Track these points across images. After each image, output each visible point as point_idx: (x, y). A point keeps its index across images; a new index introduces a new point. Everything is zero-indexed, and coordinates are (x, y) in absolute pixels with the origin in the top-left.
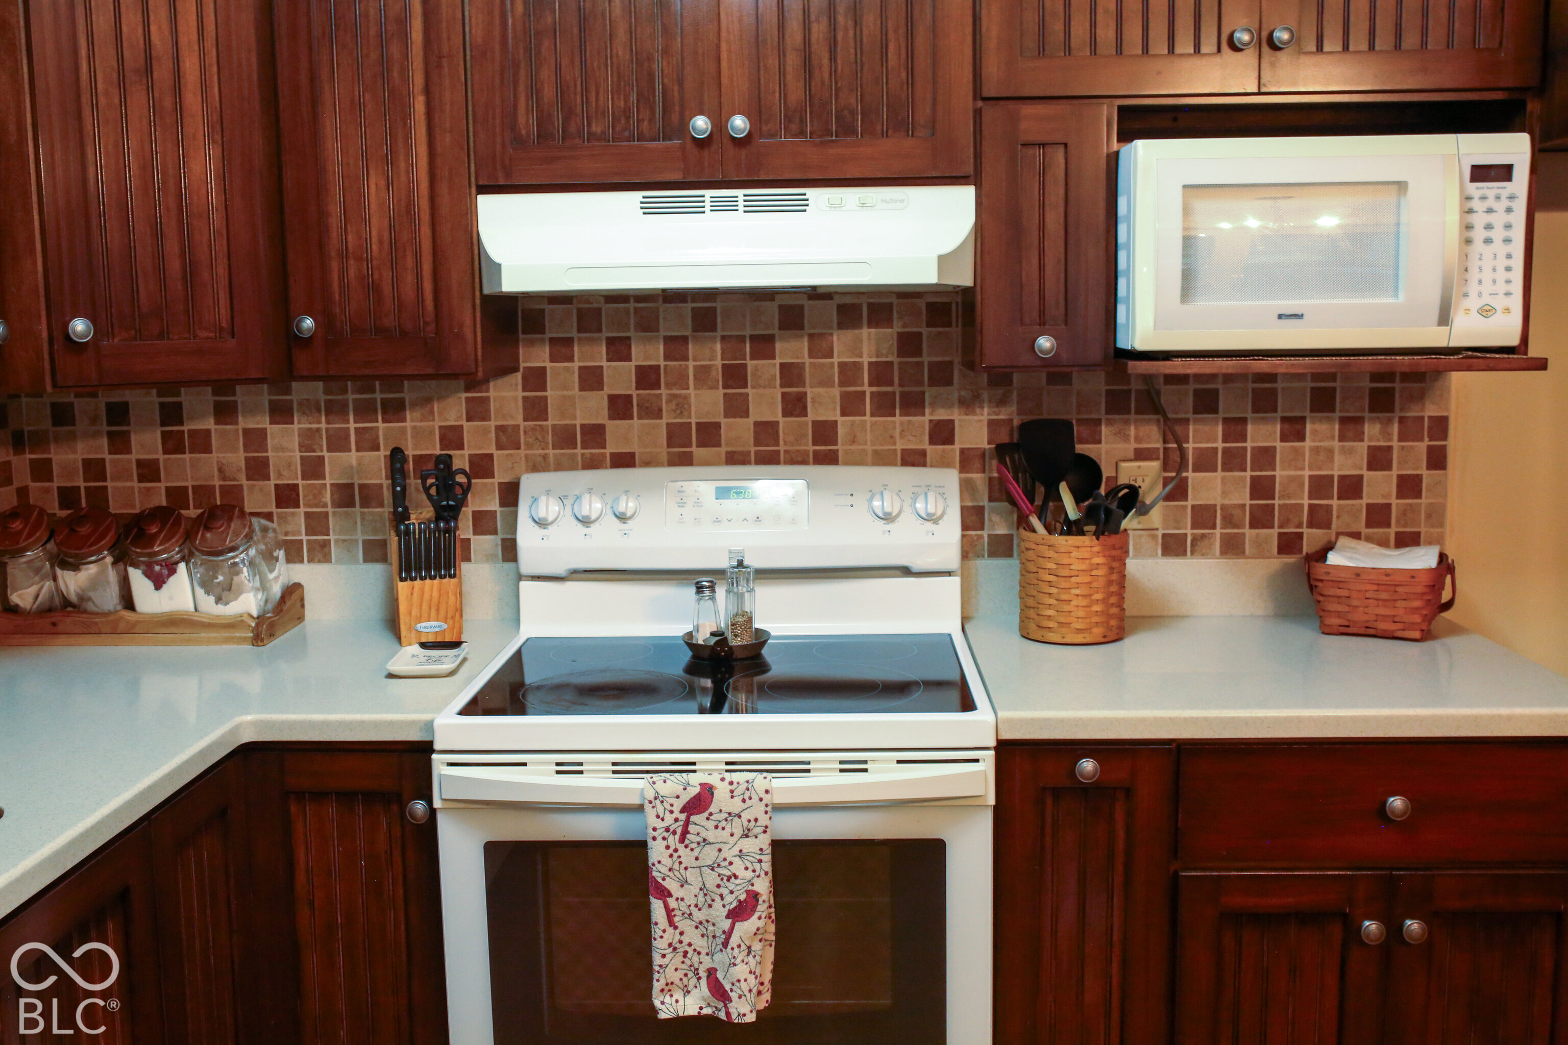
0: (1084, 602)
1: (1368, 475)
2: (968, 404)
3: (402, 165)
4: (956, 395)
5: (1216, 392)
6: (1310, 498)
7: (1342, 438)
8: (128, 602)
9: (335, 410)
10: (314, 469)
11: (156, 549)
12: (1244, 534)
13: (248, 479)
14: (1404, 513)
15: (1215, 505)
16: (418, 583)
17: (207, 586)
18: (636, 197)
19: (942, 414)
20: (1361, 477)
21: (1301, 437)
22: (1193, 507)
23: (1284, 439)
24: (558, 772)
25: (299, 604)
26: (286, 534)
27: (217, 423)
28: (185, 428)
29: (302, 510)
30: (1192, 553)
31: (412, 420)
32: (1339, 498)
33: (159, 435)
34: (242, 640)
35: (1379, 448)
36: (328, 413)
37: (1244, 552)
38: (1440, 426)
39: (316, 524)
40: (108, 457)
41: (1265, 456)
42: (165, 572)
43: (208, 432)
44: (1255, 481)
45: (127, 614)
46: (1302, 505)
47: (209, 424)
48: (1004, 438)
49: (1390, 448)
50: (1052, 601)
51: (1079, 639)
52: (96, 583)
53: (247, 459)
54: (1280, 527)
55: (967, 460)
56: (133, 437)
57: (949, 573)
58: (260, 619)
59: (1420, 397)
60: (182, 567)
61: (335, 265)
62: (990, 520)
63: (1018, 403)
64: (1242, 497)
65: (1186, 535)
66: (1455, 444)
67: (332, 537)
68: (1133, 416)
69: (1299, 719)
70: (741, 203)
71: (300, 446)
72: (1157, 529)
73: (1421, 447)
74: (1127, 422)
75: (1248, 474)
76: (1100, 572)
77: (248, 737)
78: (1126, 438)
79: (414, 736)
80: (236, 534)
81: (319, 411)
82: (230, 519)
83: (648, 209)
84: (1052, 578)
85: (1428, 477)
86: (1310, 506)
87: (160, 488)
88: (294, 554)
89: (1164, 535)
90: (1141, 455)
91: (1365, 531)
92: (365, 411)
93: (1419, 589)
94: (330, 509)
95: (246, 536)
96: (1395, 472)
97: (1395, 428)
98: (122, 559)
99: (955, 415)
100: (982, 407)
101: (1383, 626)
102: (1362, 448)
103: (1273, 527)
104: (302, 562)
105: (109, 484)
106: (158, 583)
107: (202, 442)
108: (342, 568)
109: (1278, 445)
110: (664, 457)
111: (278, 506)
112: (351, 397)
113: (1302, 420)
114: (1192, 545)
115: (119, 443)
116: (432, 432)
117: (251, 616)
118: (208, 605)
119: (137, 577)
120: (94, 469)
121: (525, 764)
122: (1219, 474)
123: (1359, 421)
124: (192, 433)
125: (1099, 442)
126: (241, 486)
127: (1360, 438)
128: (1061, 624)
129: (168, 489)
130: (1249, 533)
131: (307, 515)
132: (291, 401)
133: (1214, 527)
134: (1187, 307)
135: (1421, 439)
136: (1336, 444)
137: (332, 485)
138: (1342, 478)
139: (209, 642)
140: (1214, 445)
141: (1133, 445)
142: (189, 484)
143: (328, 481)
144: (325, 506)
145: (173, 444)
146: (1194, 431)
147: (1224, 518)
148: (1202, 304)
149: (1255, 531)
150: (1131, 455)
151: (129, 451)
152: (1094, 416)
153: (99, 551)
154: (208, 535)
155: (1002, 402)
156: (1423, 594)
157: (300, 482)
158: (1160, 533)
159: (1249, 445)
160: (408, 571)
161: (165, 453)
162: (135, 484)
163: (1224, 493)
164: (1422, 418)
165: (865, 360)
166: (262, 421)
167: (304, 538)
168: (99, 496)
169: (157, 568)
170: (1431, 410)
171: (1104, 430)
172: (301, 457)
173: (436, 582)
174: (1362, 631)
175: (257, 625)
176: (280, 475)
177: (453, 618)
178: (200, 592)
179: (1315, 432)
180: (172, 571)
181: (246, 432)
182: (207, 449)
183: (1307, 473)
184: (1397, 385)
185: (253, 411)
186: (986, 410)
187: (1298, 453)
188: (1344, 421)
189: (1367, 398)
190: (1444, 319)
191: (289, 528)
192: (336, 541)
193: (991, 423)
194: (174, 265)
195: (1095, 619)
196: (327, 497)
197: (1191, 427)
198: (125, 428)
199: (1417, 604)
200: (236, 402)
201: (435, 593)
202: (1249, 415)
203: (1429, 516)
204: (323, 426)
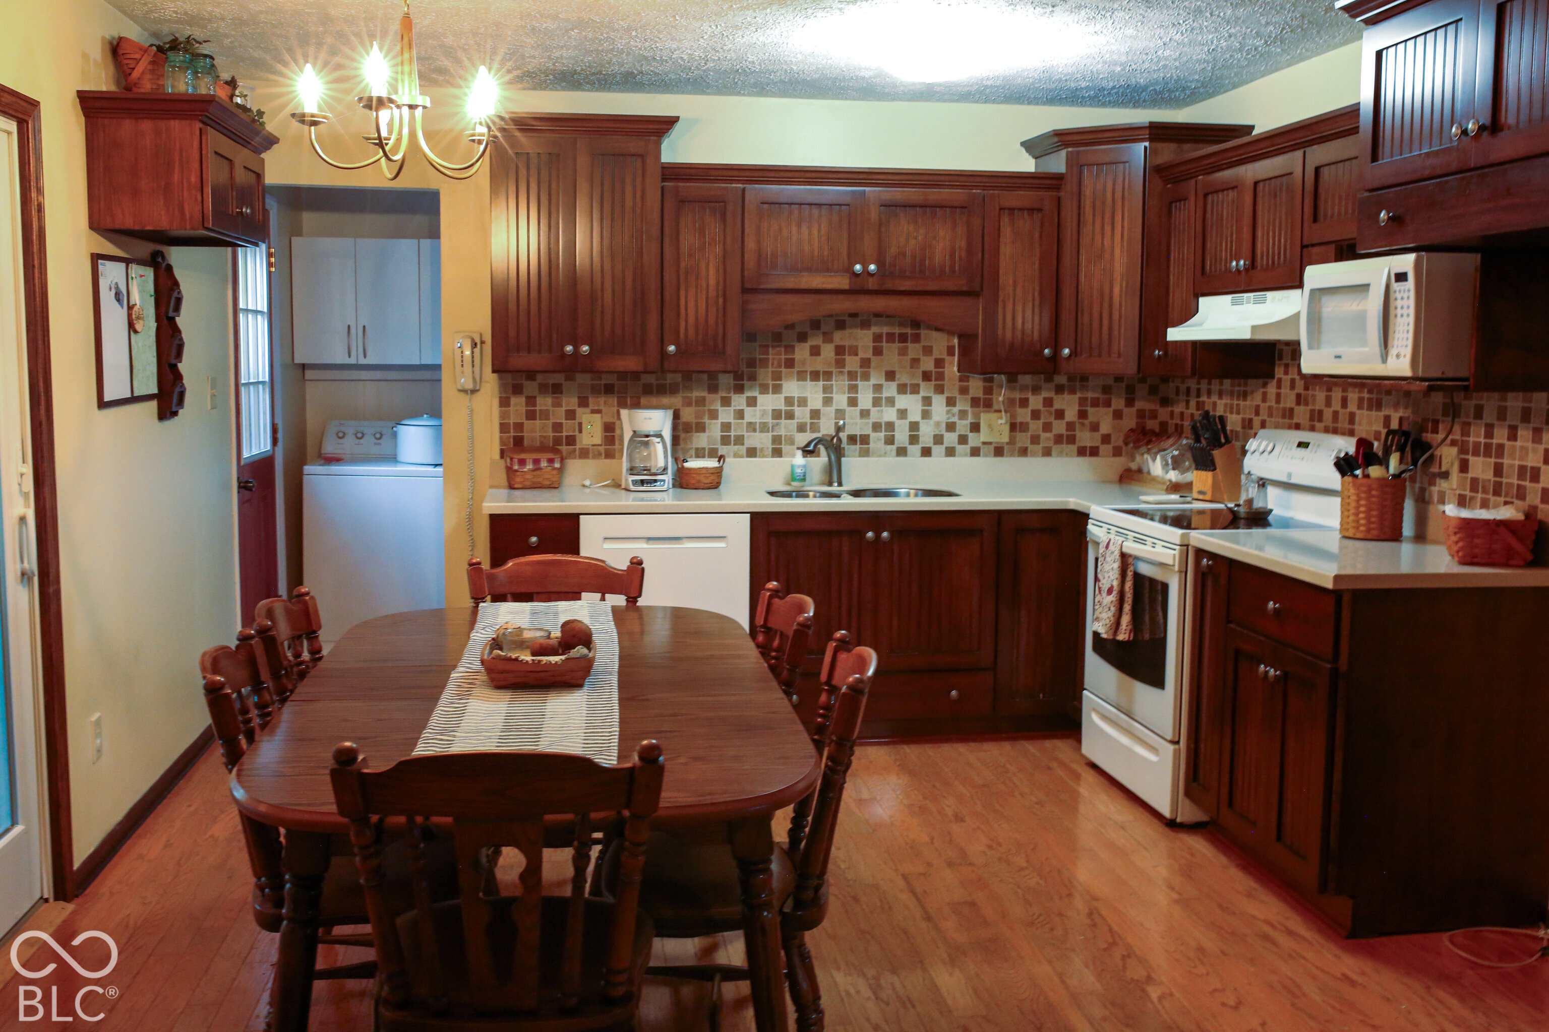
1: (1543, 468)
2: (1396, 406)
7: (1533, 441)
15: (1479, 478)
16: (1200, 472)
18: (1228, 298)
19: (1387, 413)
21: (1516, 439)
23: (1508, 439)
32: (1530, 481)
34: (1164, 490)
41: (1501, 450)
44: (1495, 465)
46: (1514, 484)
64: (1490, 474)
65: (1467, 496)
68: (1451, 419)
70: (1252, 300)
72: (1455, 490)
74: (1449, 423)
75: (1493, 460)
83: (1234, 303)
86: (1518, 485)
90: (1452, 443)
102: (1541, 449)
109: (1506, 443)
110: (1308, 427)
113: (1517, 428)
114: (1469, 503)
117: (1171, 481)
118: (1162, 473)
122: (1482, 459)
123: (1541, 430)
125: (1437, 433)
127: (1540, 441)
133: (1478, 492)
136: (1530, 445)
138: (1532, 468)
140: (1480, 440)
146: (1473, 430)
148: (1321, 350)
158: (1457, 493)
159: (1494, 441)
163: (1483, 471)
171: (1440, 426)
175: (1169, 485)
178: (1161, 467)
179: (1521, 436)
183: (1517, 463)
187: (1514, 450)
188: (1534, 430)
190: (1383, 358)
197: (1472, 428)
201: (1204, 477)
202: (1495, 422)
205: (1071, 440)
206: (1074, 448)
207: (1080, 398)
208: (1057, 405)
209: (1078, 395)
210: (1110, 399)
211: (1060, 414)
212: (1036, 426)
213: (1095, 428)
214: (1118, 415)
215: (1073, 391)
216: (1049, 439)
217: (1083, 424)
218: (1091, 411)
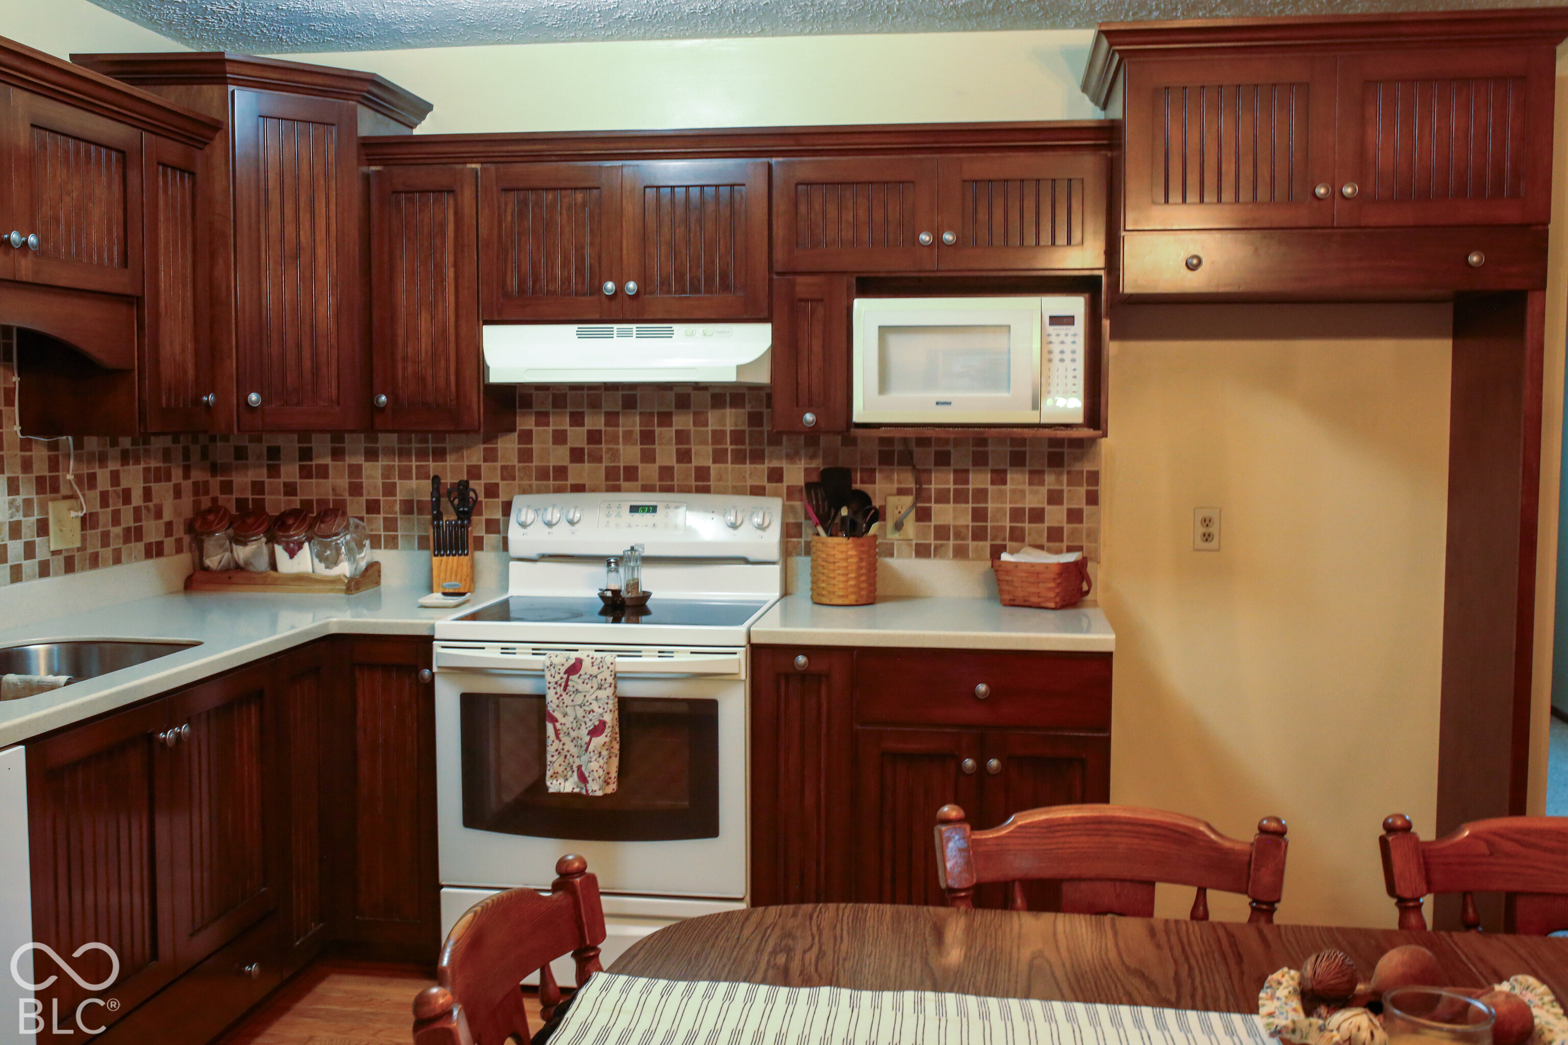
0: (843, 579)
1: (1048, 508)
3: (440, 308)
4: (784, 451)
5: (948, 453)
6: (1011, 521)
7: (1031, 484)
8: (273, 566)
9: (404, 453)
10: (389, 490)
11: (292, 533)
12: (968, 545)
13: (351, 495)
14: (1072, 533)
15: (949, 526)
16: (445, 558)
17: (321, 557)
18: (574, 328)
19: (775, 464)
20: (1043, 510)
21: (1005, 483)
22: (935, 526)
23: (993, 483)
24: (502, 653)
25: (377, 574)
26: (372, 530)
27: (333, 460)
28: (314, 463)
29: (382, 516)
30: (935, 556)
31: (450, 461)
32: (1029, 522)
33: (297, 467)
34: (340, 591)
35: (1055, 491)
36: (400, 455)
37: (968, 556)
38: (1094, 477)
39: (390, 524)
40: (267, 480)
41: (981, 495)
42: (296, 548)
43: (327, 466)
44: (974, 510)
45: (273, 573)
46: (1005, 527)
47: (328, 460)
48: (815, 478)
49: (1061, 491)
50: (824, 578)
51: (840, 602)
52: (255, 554)
53: (350, 483)
54: (992, 540)
55: (791, 493)
56: (282, 468)
57: (773, 563)
58: (351, 579)
59: (1080, 458)
60: (306, 545)
61: (400, 365)
62: (806, 532)
63: (824, 458)
64: (966, 520)
65: (930, 544)
66: (1104, 488)
67: (399, 533)
68: (896, 467)
69: (924, 637)
70: (635, 333)
71: (382, 475)
72: (912, 540)
73: (1082, 490)
74: (892, 471)
75: (970, 505)
76: (854, 560)
77: (334, 630)
78: (892, 481)
79: (425, 632)
80: (339, 526)
81: (394, 454)
82: (336, 517)
83: (580, 335)
84: (824, 563)
85: (1087, 510)
86: (1011, 528)
87: (296, 500)
88: (376, 543)
89: (916, 544)
90: (901, 492)
91: (1046, 544)
92: (422, 455)
93: (1052, 576)
94: (398, 516)
95: (345, 527)
96: (1065, 506)
97: (1065, 478)
98: (272, 540)
99: (784, 464)
100: (800, 460)
101: (1034, 599)
102: (1043, 491)
103: (986, 540)
104: (380, 548)
105: (267, 497)
106: (292, 554)
107: (323, 472)
108: (404, 553)
109: (990, 487)
110: (604, 487)
111: (368, 512)
112: (414, 445)
113: (1005, 471)
114: (935, 551)
115: (274, 471)
116: (462, 469)
117: (345, 576)
118: (321, 569)
119: (279, 550)
120: (258, 487)
121: (484, 648)
122: (952, 505)
123: (1041, 472)
124: (318, 466)
125: (874, 483)
126: (345, 500)
127: (1042, 483)
128: (830, 592)
129: (301, 500)
130: (972, 544)
131: (385, 518)
132: (378, 448)
133: (949, 539)
134: (882, 397)
135: (1081, 485)
136: (1026, 487)
137: (400, 500)
138: (1031, 510)
139: (320, 591)
140: (947, 486)
141: (896, 486)
142: (314, 498)
143: (398, 498)
144: (396, 513)
145: (306, 473)
146: (935, 477)
147: (955, 534)
148: (894, 396)
149: (975, 543)
150: (895, 491)
151: (279, 477)
152: (872, 466)
153: (258, 534)
154: (322, 526)
155: (813, 457)
156: (1055, 579)
157: (381, 498)
158: (914, 542)
159: (971, 487)
160: (439, 551)
161: (301, 477)
162: (282, 497)
163: (955, 518)
164: (1082, 472)
165: (728, 428)
166: (360, 460)
167: (382, 533)
168: (260, 505)
169: (292, 545)
170: (1087, 467)
171: (878, 476)
172: (383, 483)
173: (456, 558)
174: (1022, 603)
175: (349, 582)
176: (369, 494)
177: (465, 580)
178: (316, 561)
179: (1012, 479)
180: (300, 547)
181: (350, 466)
182: (326, 476)
183: (1008, 506)
184: (1066, 450)
185: (354, 453)
186: (803, 462)
187: (1002, 493)
188: (1031, 472)
189: (1046, 459)
190: (1036, 405)
191: (374, 527)
192: (402, 536)
193: (806, 470)
194: (307, 364)
195: (850, 590)
196: (397, 508)
197: (933, 475)
198: (277, 462)
199: (1052, 585)
200: (344, 448)
201: (455, 565)
202: (971, 468)
203: (1088, 536)
204: (396, 463)
205: (139, 536)
206: (141, 546)
207: (144, 469)
208: (124, 484)
209: (143, 465)
210: (170, 467)
211: (126, 496)
212: (105, 516)
213: (159, 515)
214: (178, 493)
215: (137, 461)
216: (117, 536)
217: (147, 508)
218: (154, 486)
